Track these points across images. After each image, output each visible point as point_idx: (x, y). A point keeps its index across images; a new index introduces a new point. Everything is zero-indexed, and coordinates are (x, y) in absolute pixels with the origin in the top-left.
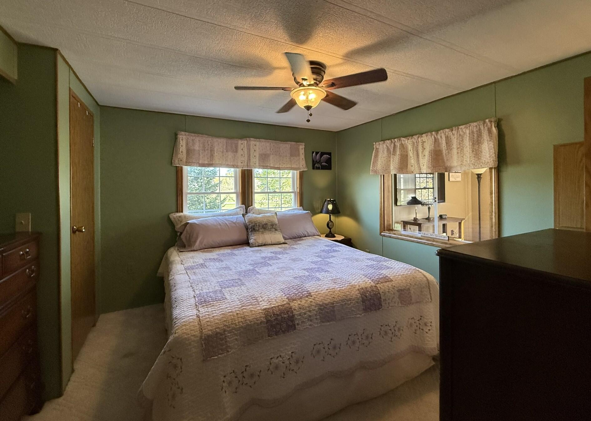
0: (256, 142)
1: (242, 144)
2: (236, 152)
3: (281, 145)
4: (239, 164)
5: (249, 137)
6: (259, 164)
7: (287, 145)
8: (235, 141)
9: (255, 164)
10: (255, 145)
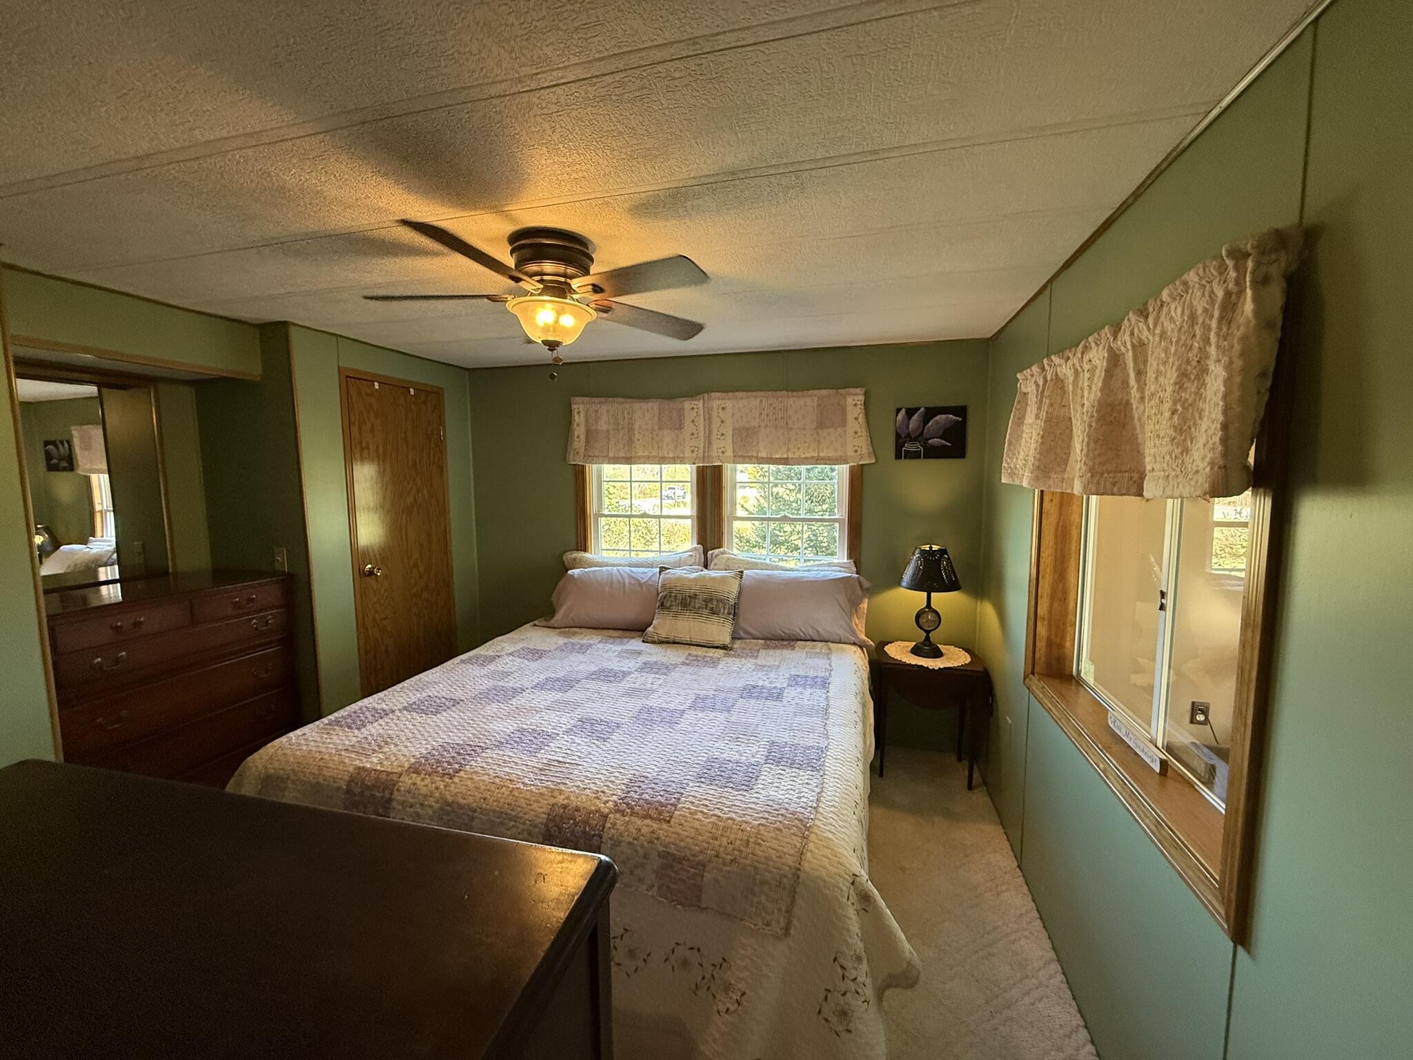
0: (724, 401)
1: (693, 409)
2: (681, 427)
3: (791, 401)
4: (688, 454)
5: (706, 392)
6: (734, 452)
7: (809, 400)
8: (676, 404)
9: (723, 452)
10: (723, 409)
